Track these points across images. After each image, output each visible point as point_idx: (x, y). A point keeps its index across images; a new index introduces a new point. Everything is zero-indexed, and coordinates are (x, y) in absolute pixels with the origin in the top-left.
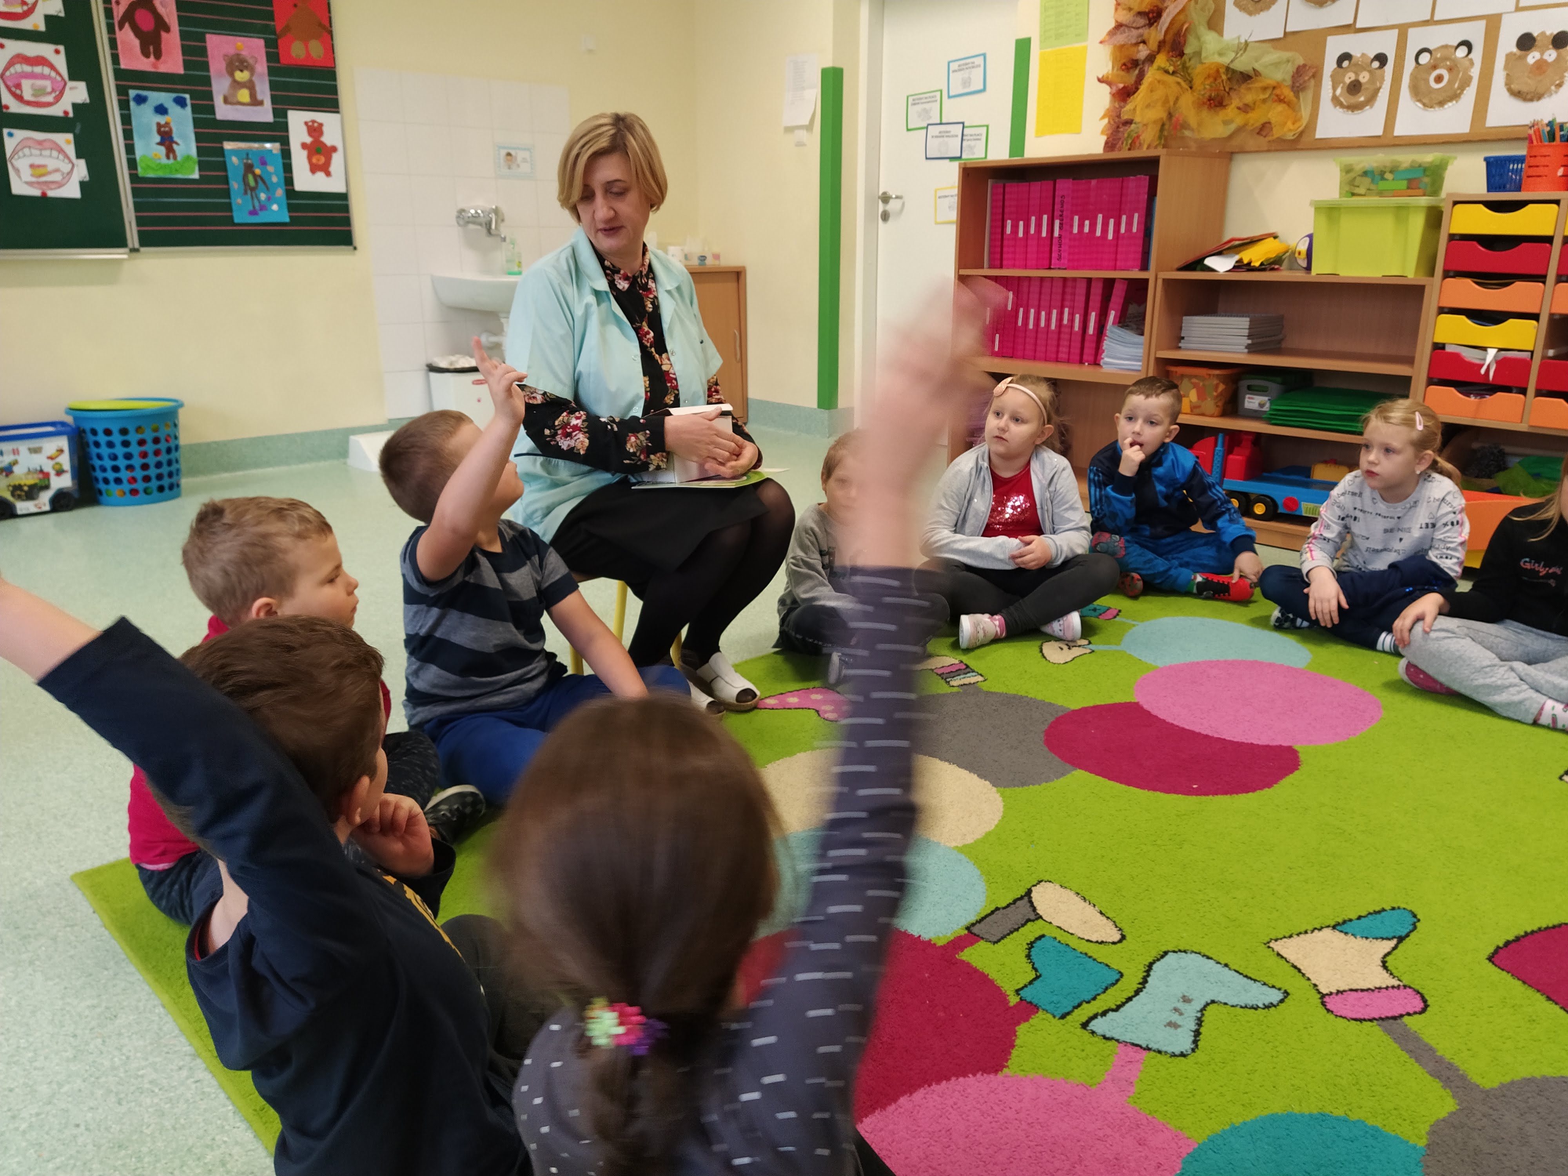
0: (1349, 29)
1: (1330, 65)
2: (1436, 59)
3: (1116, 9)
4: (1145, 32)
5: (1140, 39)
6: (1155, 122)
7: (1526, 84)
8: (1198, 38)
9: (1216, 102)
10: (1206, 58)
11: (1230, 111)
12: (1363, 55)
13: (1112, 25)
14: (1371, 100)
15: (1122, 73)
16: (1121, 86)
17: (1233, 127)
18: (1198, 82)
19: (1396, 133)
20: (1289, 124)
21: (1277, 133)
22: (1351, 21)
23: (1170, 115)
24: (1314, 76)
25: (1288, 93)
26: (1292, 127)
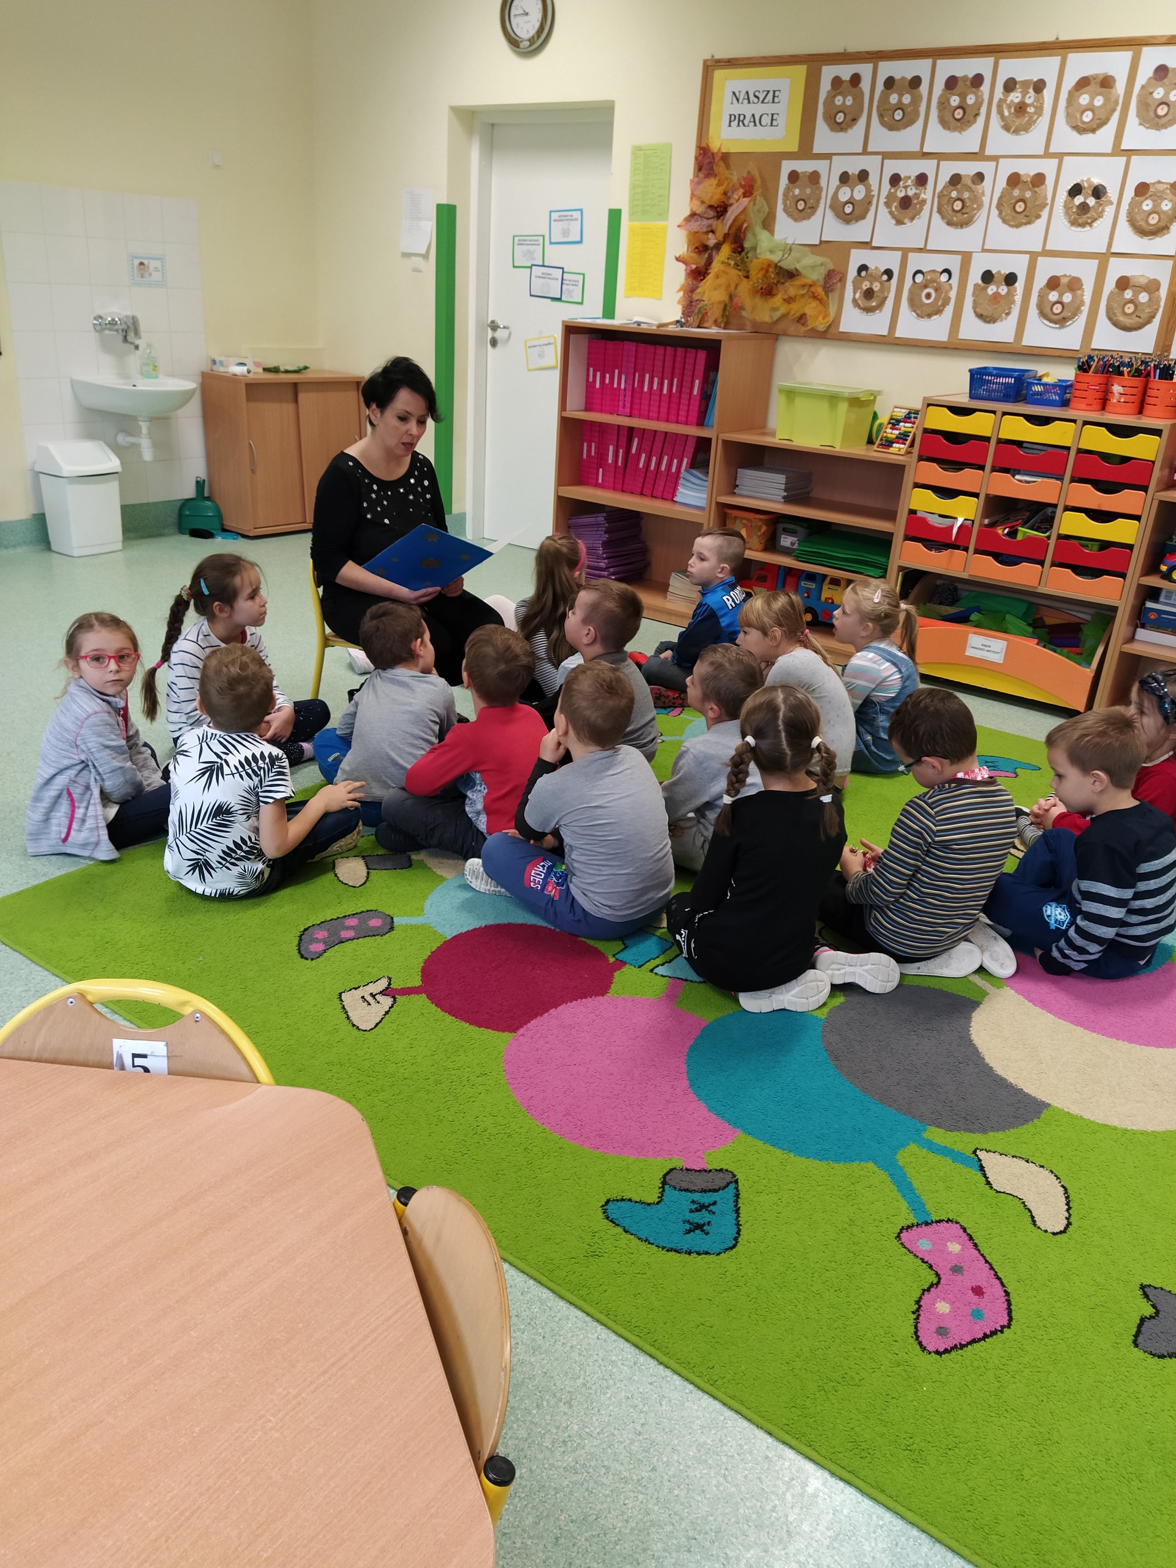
0: (866, 245)
1: (852, 273)
2: (927, 280)
3: (691, 198)
4: (714, 223)
5: (709, 229)
6: (720, 303)
7: (987, 310)
8: (755, 235)
9: (768, 292)
10: (760, 254)
11: (777, 300)
12: (876, 268)
13: (688, 213)
14: (880, 306)
15: (694, 255)
16: (694, 267)
17: (778, 314)
18: (753, 273)
19: (897, 335)
20: (820, 318)
21: (811, 324)
22: (868, 240)
23: (731, 297)
24: (840, 280)
25: (820, 291)
26: (822, 321)
